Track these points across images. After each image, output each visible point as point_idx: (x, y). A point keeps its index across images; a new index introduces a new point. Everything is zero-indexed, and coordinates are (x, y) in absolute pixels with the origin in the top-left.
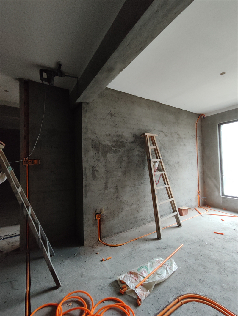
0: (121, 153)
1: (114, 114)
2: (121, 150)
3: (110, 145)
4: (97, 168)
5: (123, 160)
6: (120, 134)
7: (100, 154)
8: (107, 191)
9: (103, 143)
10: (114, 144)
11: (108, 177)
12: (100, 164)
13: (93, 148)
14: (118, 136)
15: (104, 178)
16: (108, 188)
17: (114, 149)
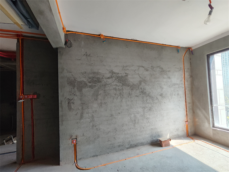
0: (97, 87)
1: (90, 54)
2: (97, 85)
3: (86, 81)
4: (72, 101)
5: (99, 94)
6: (96, 71)
7: (76, 89)
8: (82, 120)
9: (79, 80)
10: (89, 80)
11: (84, 108)
12: (76, 98)
13: (69, 84)
14: (94, 73)
15: (80, 109)
16: (84, 118)
17: (90, 84)
